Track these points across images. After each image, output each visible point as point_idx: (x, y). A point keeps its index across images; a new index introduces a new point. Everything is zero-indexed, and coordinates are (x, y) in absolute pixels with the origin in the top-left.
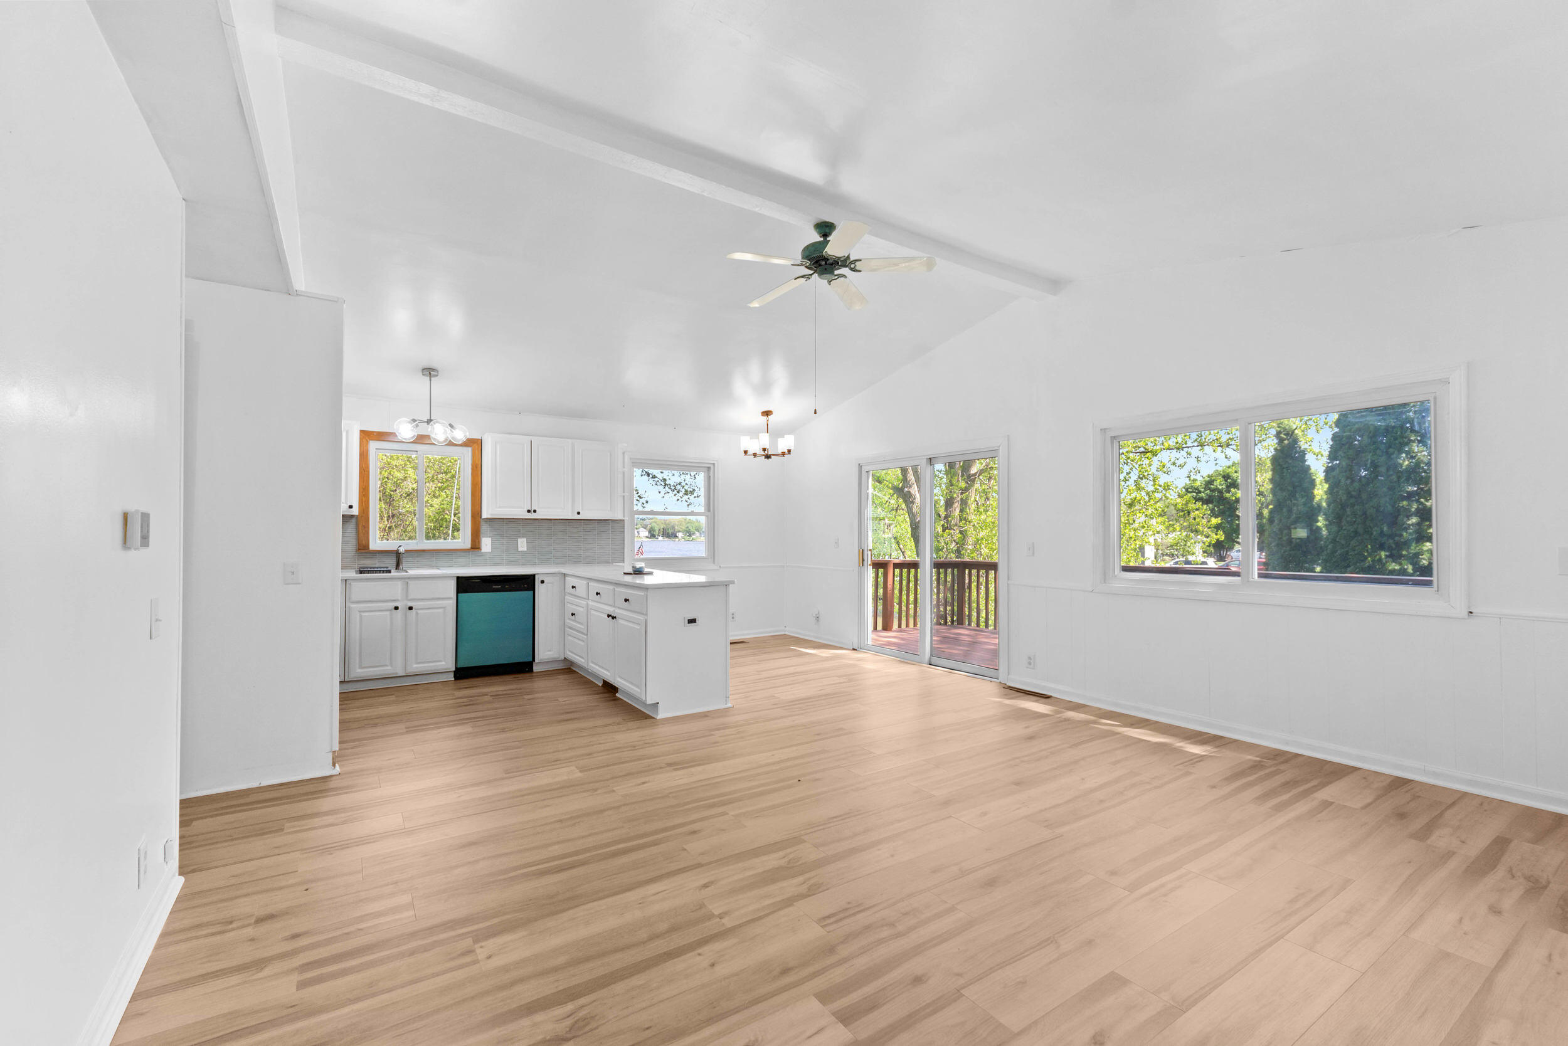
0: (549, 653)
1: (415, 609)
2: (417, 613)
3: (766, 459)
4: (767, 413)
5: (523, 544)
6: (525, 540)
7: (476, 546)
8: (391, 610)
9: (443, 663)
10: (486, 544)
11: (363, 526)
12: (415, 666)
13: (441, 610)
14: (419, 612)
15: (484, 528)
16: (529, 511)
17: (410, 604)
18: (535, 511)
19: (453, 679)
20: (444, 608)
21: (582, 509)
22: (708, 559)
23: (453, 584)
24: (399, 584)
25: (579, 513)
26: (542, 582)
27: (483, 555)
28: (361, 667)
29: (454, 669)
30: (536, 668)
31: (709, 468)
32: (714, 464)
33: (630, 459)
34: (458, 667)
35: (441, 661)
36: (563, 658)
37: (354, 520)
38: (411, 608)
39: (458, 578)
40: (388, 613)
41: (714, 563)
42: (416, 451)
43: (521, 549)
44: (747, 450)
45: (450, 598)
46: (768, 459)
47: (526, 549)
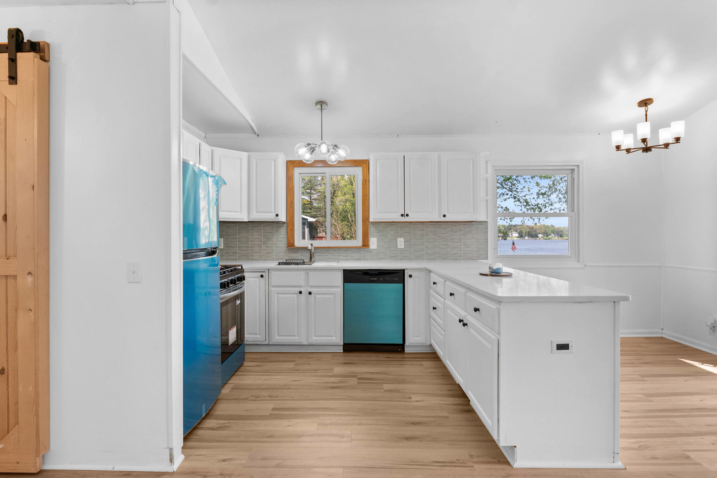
0: (417, 338)
1: (314, 294)
2: (315, 297)
3: (645, 153)
4: (645, 103)
5: (401, 243)
6: (402, 239)
7: (366, 244)
8: (297, 294)
9: (334, 338)
10: (373, 243)
11: (291, 229)
12: (314, 338)
13: (332, 296)
14: (317, 296)
15: (372, 230)
16: (402, 215)
17: (310, 290)
18: (407, 215)
19: (342, 351)
20: (334, 294)
21: (448, 213)
22: (572, 257)
23: (340, 277)
24: (302, 274)
25: (444, 216)
26: (410, 276)
27: (370, 251)
28: (279, 336)
29: (342, 344)
30: (407, 350)
31: (573, 170)
32: (578, 166)
33: (493, 166)
34: (345, 343)
35: (332, 336)
36: (429, 344)
37: (285, 225)
38: (310, 293)
39: (345, 271)
40: (295, 296)
41: (578, 261)
42: (325, 173)
43: (399, 247)
44: (620, 146)
45: (339, 287)
46: (647, 152)
47: (403, 247)
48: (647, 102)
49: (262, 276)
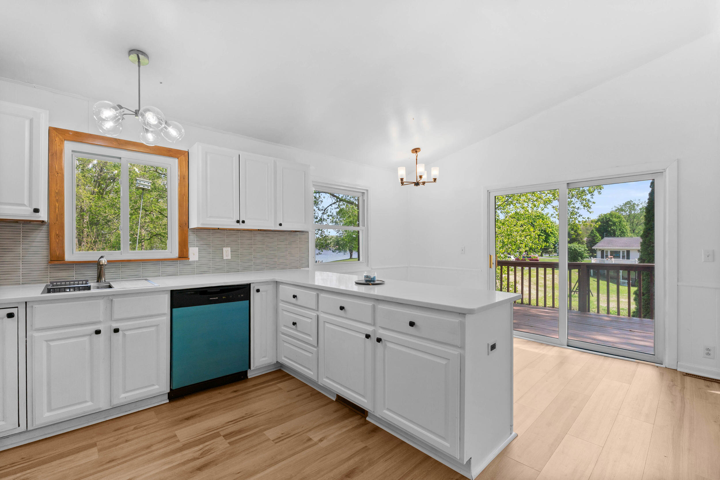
0: (264, 359)
1: (123, 331)
2: (124, 335)
4: (416, 150)
5: (227, 253)
6: (229, 249)
7: (183, 255)
8: (90, 335)
9: (157, 387)
10: (194, 253)
12: (123, 395)
13: (153, 329)
14: (127, 333)
15: (192, 238)
16: (238, 222)
17: (115, 325)
18: (243, 222)
19: (168, 401)
20: (157, 326)
21: (283, 222)
22: (363, 262)
23: (166, 299)
24: (101, 303)
25: (281, 225)
26: (258, 291)
27: (190, 264)
28: (50, 410)
29: (169, 391)
30: (250, 375)
31: (363, 193)
32: (367, 190)
34: (174, 388)
35: (153, 385)
36: (275, 362)
37: (44, 228)
38: (116, 331)
39: (173, 292)
40: (86, 339)
41: (368, 265)
42: (120, 158)
43: (225, 258)
44: (403, 178)
45: (164, 314)
46: (417, 186)
47: (229, 257)
48: (417, 150)
49: (10, 316)
